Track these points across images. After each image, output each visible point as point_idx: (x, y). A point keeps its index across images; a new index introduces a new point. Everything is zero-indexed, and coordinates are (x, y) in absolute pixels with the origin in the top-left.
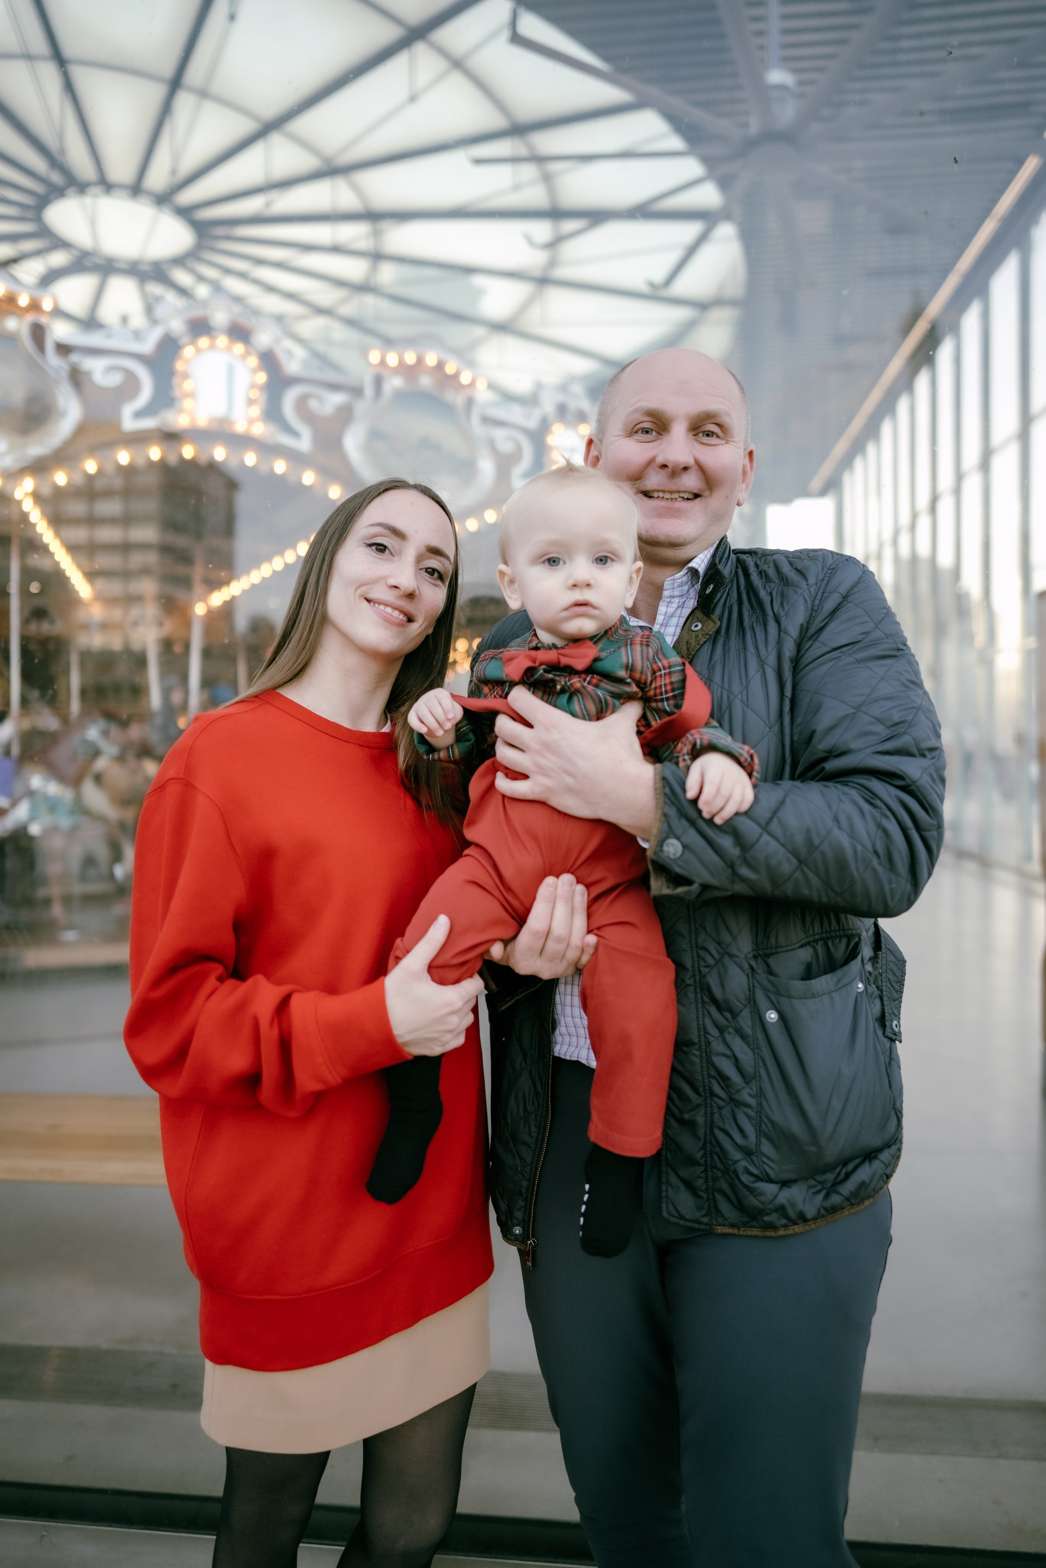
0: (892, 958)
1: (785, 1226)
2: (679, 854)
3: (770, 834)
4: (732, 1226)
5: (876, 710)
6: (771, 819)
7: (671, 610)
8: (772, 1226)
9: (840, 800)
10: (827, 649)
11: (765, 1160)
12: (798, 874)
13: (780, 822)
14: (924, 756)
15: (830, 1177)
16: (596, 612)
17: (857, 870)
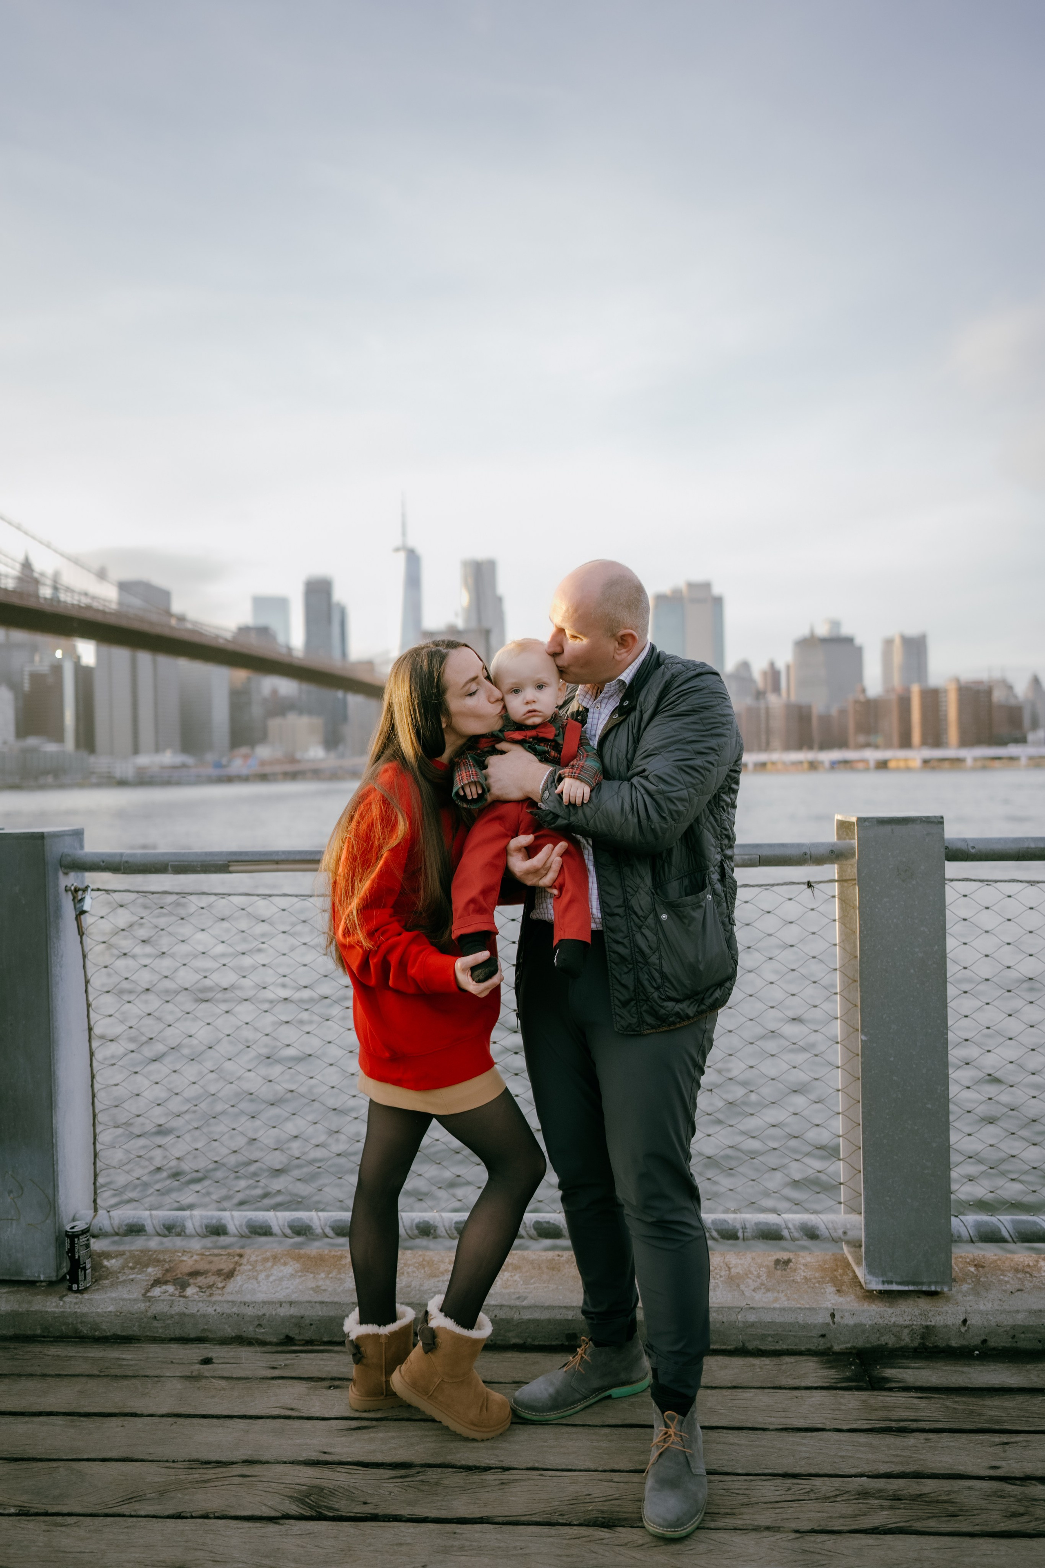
0: (731, 881)
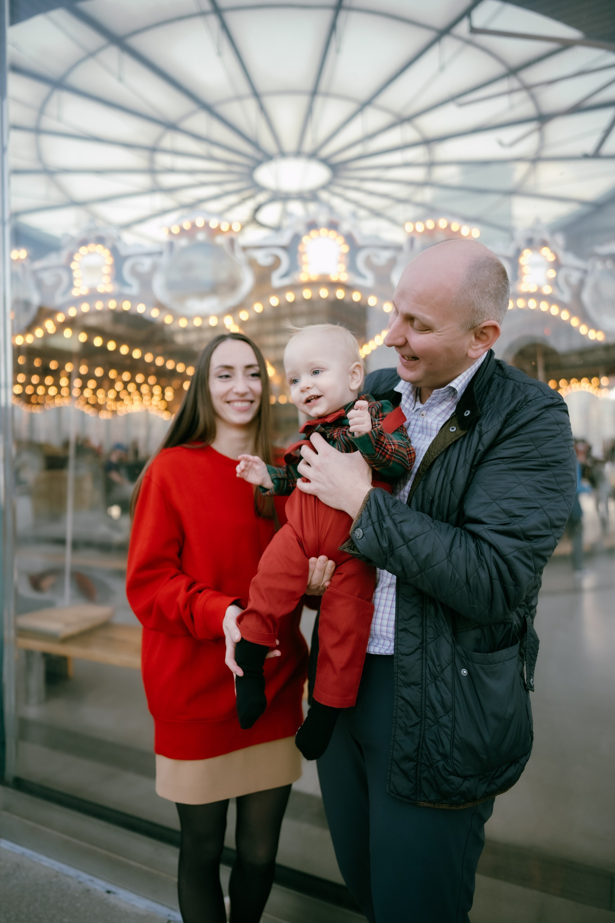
8: (456, 804)
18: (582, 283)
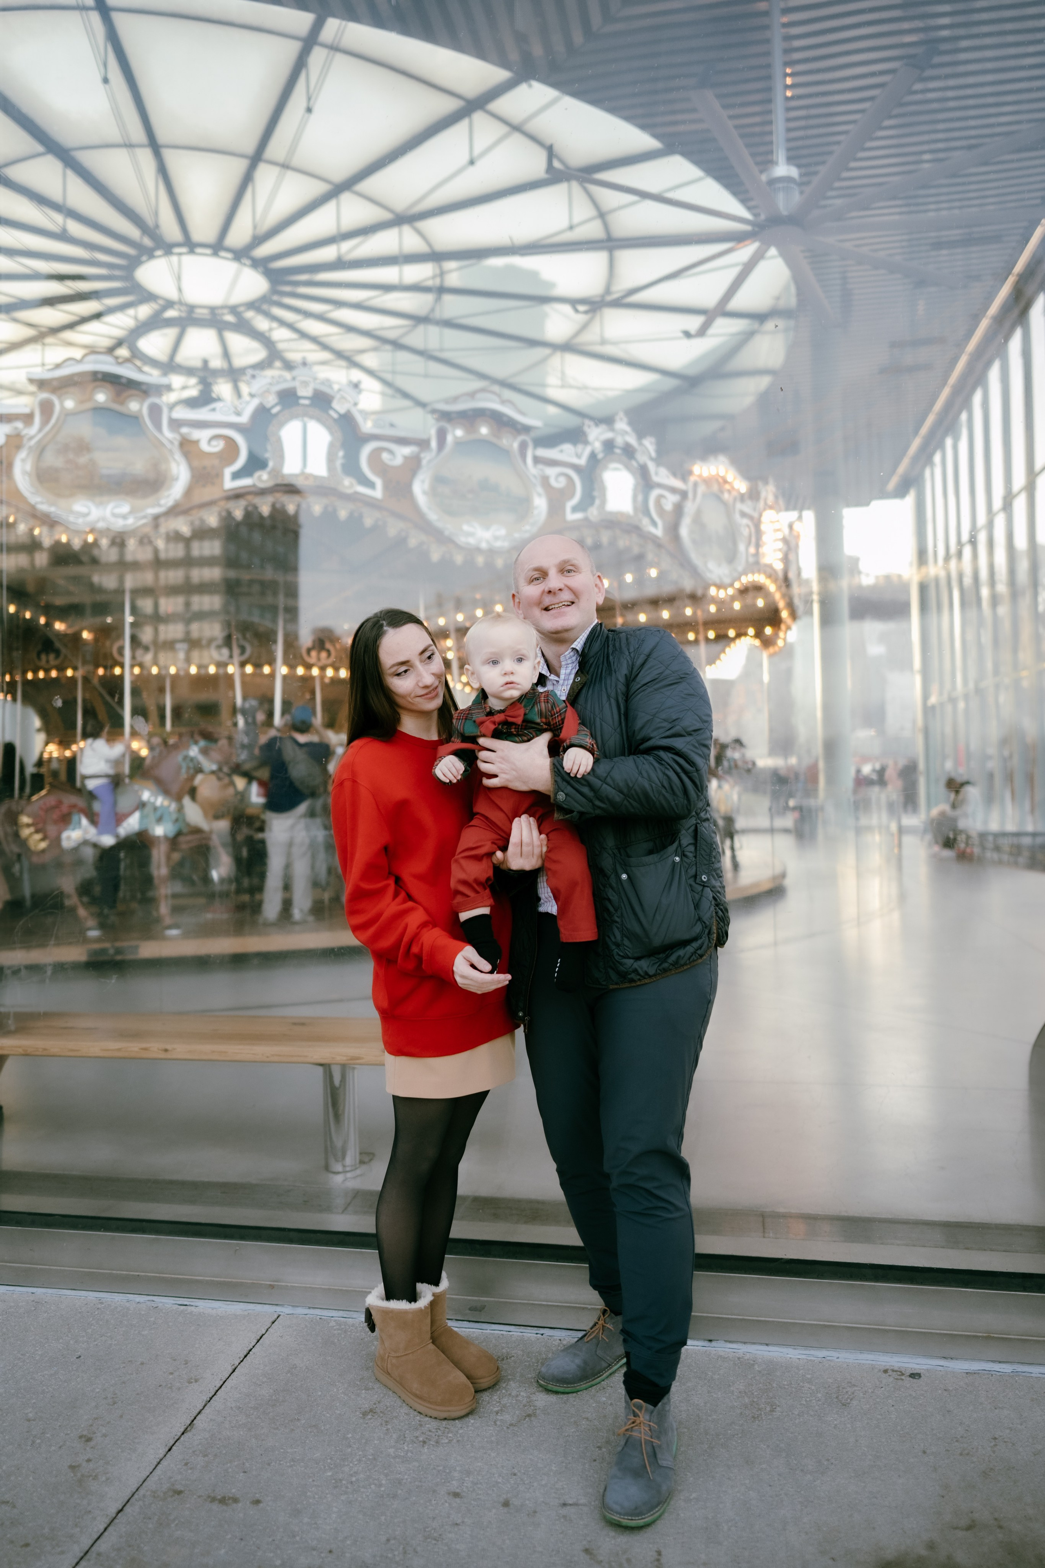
1: (639, 980)
2: (564, 799)
3: (606, 784)
4: (616, 984)
5: (663, 715)
6: (607, 776)
7: (568, 671)
8: (632, 981)
9: (643, 763)
10: (640, 685)
11: (625, 948)
12: (625, 802)
13: (611, 778)
14: (690, 735)
15: (662, 956)
16: (519, 686)
17: (655, 796)
18: (679, 510)
